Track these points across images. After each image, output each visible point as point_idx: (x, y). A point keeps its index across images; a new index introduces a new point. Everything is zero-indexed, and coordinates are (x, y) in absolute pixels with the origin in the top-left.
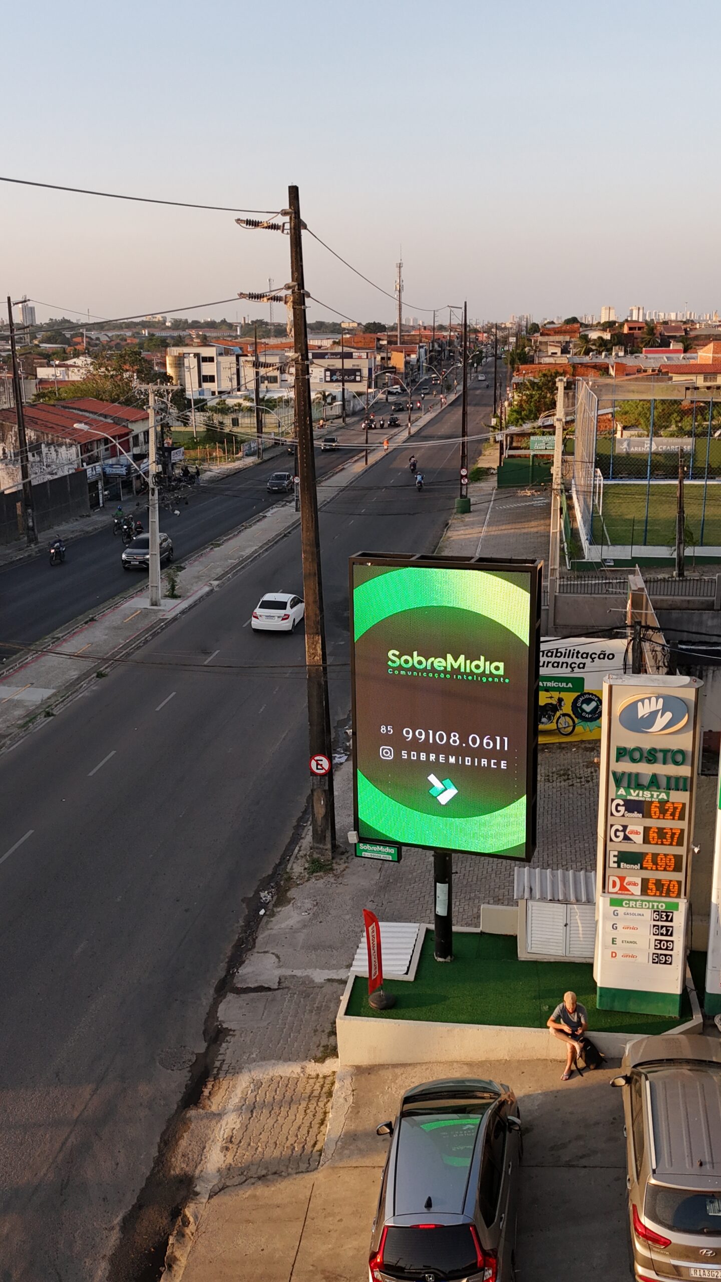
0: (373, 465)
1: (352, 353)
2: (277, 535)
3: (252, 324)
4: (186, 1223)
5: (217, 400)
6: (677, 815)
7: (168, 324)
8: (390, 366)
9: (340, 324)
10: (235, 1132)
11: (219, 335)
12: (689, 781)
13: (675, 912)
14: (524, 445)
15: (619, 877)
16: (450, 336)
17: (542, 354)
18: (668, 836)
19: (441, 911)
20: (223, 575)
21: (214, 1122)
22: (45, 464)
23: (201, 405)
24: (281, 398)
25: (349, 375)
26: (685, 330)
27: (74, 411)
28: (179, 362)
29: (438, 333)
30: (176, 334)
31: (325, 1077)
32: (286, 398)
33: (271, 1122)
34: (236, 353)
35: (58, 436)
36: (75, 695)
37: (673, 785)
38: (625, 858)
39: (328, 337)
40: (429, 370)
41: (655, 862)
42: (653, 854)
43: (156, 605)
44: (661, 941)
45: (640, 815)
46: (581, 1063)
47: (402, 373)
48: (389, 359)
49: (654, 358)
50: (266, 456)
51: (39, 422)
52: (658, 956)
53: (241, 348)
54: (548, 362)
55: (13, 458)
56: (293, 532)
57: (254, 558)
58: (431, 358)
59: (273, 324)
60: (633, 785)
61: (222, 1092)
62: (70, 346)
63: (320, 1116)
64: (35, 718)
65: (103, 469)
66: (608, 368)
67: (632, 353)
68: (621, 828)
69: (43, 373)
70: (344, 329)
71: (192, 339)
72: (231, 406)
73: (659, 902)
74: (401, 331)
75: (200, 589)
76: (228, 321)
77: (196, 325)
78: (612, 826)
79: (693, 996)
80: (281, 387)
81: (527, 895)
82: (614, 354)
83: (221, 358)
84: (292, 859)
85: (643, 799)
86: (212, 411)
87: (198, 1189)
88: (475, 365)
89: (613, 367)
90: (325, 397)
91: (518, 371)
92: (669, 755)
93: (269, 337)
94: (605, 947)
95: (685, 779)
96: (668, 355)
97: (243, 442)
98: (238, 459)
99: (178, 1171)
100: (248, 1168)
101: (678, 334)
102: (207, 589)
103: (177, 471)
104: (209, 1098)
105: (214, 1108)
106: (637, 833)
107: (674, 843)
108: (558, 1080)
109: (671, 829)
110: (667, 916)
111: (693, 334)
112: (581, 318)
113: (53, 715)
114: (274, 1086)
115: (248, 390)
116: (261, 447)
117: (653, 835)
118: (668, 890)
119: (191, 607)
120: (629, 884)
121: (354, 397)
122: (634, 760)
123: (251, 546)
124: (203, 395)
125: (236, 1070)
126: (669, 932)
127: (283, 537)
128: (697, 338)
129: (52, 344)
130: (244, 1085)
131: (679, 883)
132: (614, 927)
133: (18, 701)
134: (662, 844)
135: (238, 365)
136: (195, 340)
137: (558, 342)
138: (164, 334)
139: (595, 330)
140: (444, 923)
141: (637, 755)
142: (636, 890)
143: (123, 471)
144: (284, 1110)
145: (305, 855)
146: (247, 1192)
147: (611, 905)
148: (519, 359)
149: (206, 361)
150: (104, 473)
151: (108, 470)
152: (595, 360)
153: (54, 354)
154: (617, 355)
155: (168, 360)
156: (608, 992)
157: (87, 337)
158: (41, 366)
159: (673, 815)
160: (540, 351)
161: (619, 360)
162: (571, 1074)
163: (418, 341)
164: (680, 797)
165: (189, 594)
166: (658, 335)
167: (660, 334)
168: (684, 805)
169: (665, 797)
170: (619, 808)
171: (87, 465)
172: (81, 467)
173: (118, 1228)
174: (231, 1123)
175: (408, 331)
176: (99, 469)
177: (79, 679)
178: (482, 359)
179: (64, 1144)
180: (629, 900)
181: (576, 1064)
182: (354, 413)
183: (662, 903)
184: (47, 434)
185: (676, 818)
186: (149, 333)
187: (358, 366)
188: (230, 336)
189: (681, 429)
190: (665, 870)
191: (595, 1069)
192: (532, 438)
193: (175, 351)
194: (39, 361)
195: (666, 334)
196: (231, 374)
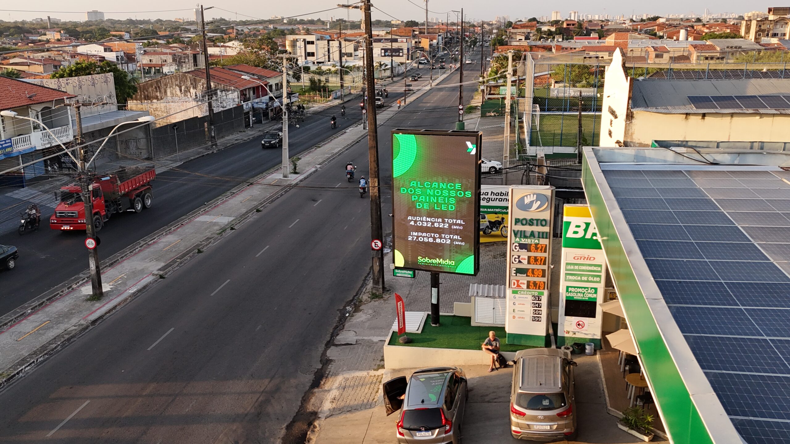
0: (409, 104)
1: (397, 39)
2: (353, 142)
3: (337, 22)
4: (315, 427)
5: (317, 67)
6: (543, 250)
7: (285, 21)
8: (421, 47)
9: (390, 22)
10: (336, 396)
11: (316, 28)
12: (548, 234)
13: (542, 296)
14: (497, 92)
15: (516, 280)
16: (457, 29)
17: (513, 40)
18: (539, 260)
19: (434, 301)
20: (323, 162)
21: (326, 393)
22: (219, 101)
23: (307, 69)
24: (354, 66)
25: (396, 52)
26: (601, 26)
27: (235, 71)
28: (294, 44)
29: (450, 28)
30: (290, 27)
31: (378, 376)
32: (357, 66)
33: (353, 392)
34: (327, 39)
35: (227, 86)
36: (245, 220)
37: (541, 236)
38: (519, 271)
39: (383, 29)
40: (444, 49)
41: (533, 273)
42: (532, 269)
43: (286, 177)
44: (536, 310)
45: (526, 251)
46: (497, 365)
47: (428, 51)
48: (420, 42)
49: (580, 42)
50: (346, 99)
51: (216, 78)
52: (535, 317)
53: (330, 36)
54: (516, 45)
55: (201, 98)
56: (362, 141)
57: (340, 154)
58: (445, 42)
59: (349, 22)
60: (523, 236)
61: (330, 382)
62: (225, 34)
63: (376, 390)
64: (225, 230)
65: (252, 105)
66: (551, 48)
67: (567, 39)
68: (517, 257)
69: (211, 51)
70: (393, 24)
71: (300, 30)
72: (324, 70)
73: (535, 292)
74: (428, 25)
75: (310, 169)
76: (322, 20)
77: (302, 22)
78: (513, 256)
79: (552, 338)
80: (354, 59)
81: (475, 294)
82: (556, 40)
83: (318, 42)
84: (362, 293)
85: (527, 243)
86: (313, 73)
87: (320, 416)
88: (472, 46)
89: (554, 47)
90: (381, 65)
91: (497, 50)
92: (539, 222)
93: (347, 29)
94: (510, 313)
95: (547, 233)
96: (589, 41)
97: (332, 91)
98: (330, 101)
99: (310, 410)
100: (343, 408)
101: (596, 28)
102: (314, 169)
103: (294, 108)
104: (324, 385)
105: (326, 388)
106: (525, 259)
107: (542, 263)
108: (487, 372)
109: (540, 257)
110: (539, 298)
111: (606, 28)
112: (540, 19)
113: (234, 229)
114: (354, 380)
115: (335, 61)
116: (343, 94)
117: (532, 260)
118: (539, 286)
119: (305, 178)
120: (521, 283)
121: (399, 65)
122: (523, 225)
123: (338, 148)
124: (308, 64)
125: (336, 374)
126: (540, 306)
127: (356, 143)
128: (608, 30)
129: (215, 33)
130: (340, 380)
131: (544, 283)
132: (514, 304)
133: (215, 222)
134: (536, 264)
135: (328, 46)
136: (301, 31)
137: (523, 33)
138: (283, 27)
139: (546, 26)
140: (435, 308)
141: (524, 222)
142: (525, 286)
143: (264, 106)
144: (359, 389)
145: (369, 292)
146: (343, 416)
147: (513, 293)
148: (499, 43)
149: (309, 44)
150: (253, 107)
151: (256, 106)
152: (544, 44)
153: (217, 39)
154: (557, 40)
155: (287, 43)
156: (510, 335)
157: (236, 29)
158: (210, 47)
159: (541, 250)
160: (512, 38)
161: (559, 44)
162: (493, 370)
163: (437, 32)
164: (544, 242)
165: (304, 172)
166: (584, 29)
167: (586, 28)
168: (546, 245)
169: (538, 242)
170: (516, 247)
171: (244, 102)
172: (240, 104)
173: (284, 429)
174: (335, 393)
175: (432, 26)
176: (250, 105)
177: (247, 213)
178: (477, 43)
179: (257, 400)
180: (521, 291)
181: (495, 365)
182: (399, 75)
183: (536, 292)
184: (221, 84)
185: (543, 252)
186: (273, 27)
187: (401, 46)
188: (323, 29)
189: (588, 83)
190: (538, 277)
191: (504, 368)
192: (501, 88)
193: (290, 38)
194: (209, 43)
195: (589, 28)
196: (325, 52)
